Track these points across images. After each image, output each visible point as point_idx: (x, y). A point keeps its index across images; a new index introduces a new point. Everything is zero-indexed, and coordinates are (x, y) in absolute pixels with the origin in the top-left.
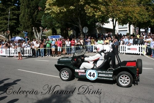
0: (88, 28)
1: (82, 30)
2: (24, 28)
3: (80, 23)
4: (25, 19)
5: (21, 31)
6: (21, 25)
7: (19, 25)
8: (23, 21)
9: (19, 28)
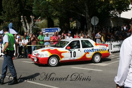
0: (98, 19)
1: (90, 22)
2: (8, 17)
3: (87, 11)
4: (10, 3)
5: (5, 20)
6: (5, 12)
7: (2, 12)
8: (7, 7)
9: (1, 16)
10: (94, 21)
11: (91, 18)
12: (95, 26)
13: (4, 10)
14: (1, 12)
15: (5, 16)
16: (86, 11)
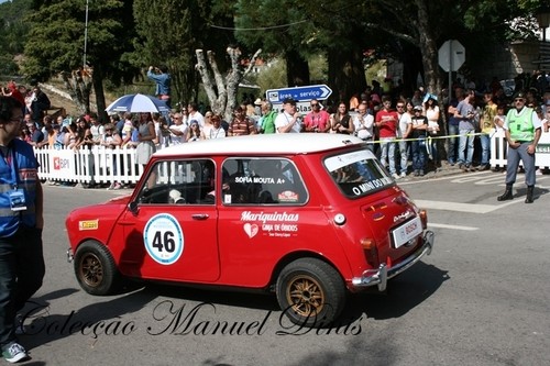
0: (463, 49)
2: (154, 54)
4: (160, 8)
5: (143, 65)
6: (142, 40)
7: (134, 41)
8: (150, 22)
9: (132, 54)
11: (439, 47)
13: (139, 32)
14: (132, 37)
15: (145, 50)
16: (418, 21)
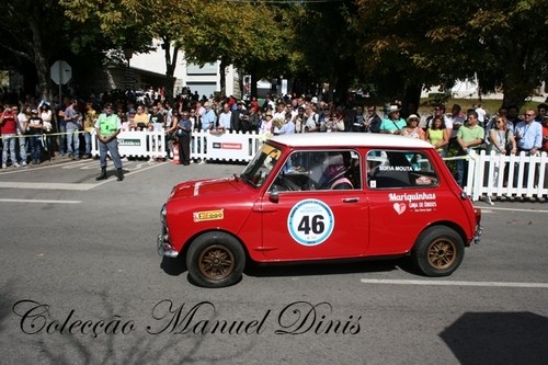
3: (38, 43)
10: (61, 74)
11: (51, 65)
12: (63, 86)
16: (33, 43)
